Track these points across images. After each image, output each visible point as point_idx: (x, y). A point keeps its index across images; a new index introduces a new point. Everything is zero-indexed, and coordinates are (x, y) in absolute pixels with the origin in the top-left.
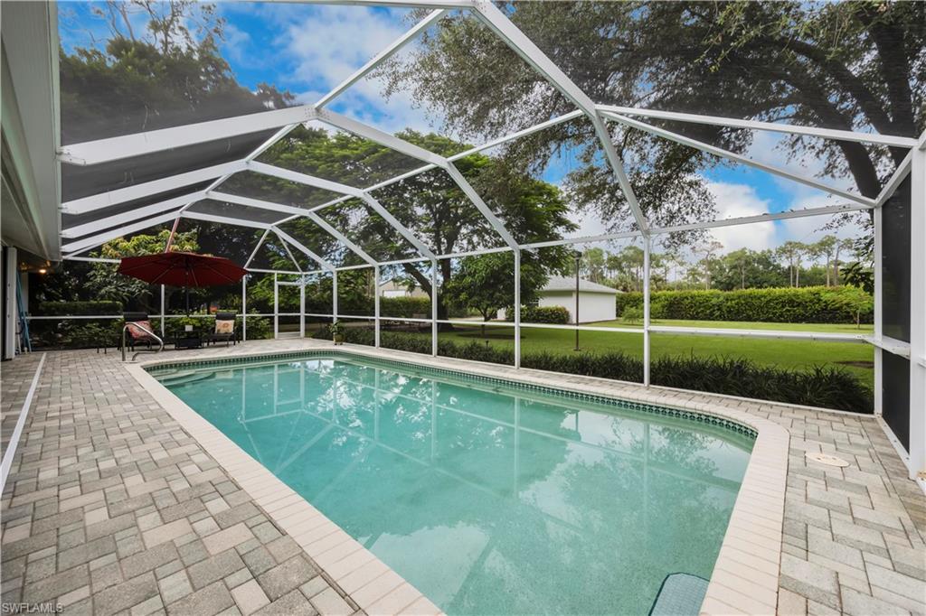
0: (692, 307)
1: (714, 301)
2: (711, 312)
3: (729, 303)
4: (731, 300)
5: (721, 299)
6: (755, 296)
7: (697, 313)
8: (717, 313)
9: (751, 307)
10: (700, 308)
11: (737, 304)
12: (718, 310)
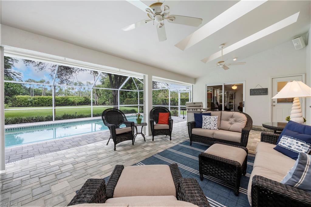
0: (18, 102)
1: (29, 100)
2: (28, 104)
3: (35, 101)
4: (36, 99)
5: (32, 99)
6: (44, 98)
7: (21, 104)
8: (30, 104)
9: (43, 102)
10: (22, 102)
11: (38, 101)
12: (31, 103)
